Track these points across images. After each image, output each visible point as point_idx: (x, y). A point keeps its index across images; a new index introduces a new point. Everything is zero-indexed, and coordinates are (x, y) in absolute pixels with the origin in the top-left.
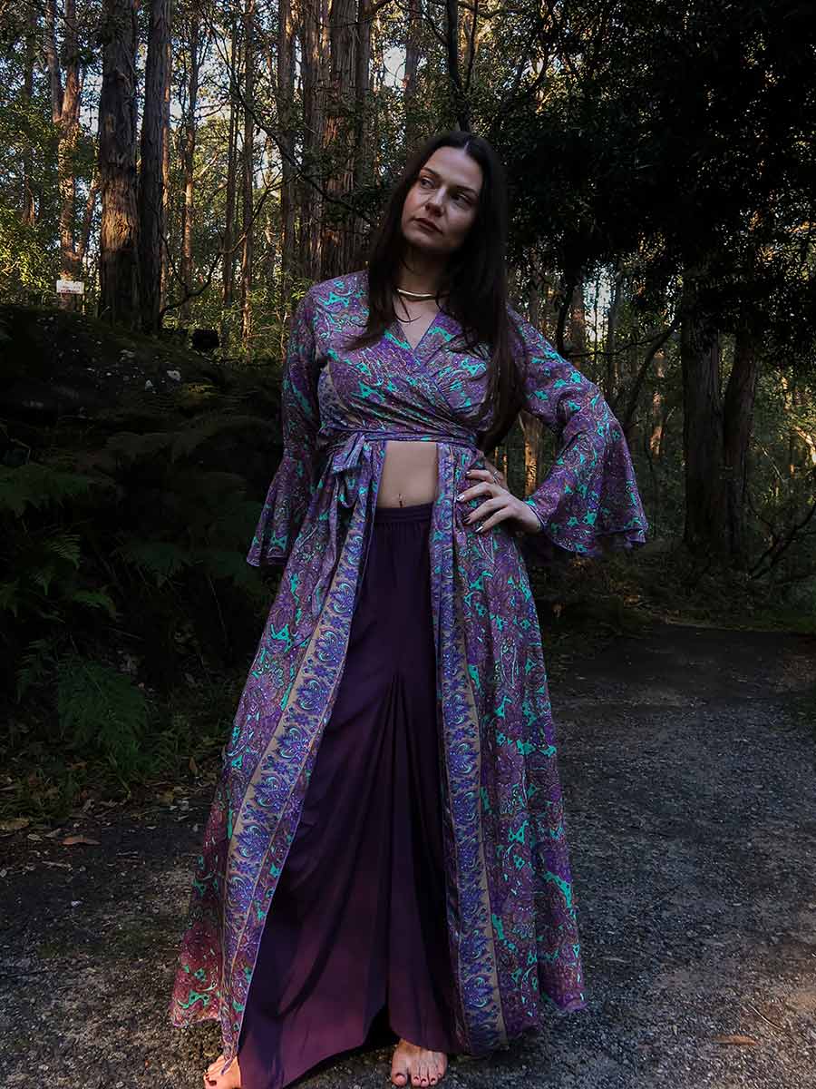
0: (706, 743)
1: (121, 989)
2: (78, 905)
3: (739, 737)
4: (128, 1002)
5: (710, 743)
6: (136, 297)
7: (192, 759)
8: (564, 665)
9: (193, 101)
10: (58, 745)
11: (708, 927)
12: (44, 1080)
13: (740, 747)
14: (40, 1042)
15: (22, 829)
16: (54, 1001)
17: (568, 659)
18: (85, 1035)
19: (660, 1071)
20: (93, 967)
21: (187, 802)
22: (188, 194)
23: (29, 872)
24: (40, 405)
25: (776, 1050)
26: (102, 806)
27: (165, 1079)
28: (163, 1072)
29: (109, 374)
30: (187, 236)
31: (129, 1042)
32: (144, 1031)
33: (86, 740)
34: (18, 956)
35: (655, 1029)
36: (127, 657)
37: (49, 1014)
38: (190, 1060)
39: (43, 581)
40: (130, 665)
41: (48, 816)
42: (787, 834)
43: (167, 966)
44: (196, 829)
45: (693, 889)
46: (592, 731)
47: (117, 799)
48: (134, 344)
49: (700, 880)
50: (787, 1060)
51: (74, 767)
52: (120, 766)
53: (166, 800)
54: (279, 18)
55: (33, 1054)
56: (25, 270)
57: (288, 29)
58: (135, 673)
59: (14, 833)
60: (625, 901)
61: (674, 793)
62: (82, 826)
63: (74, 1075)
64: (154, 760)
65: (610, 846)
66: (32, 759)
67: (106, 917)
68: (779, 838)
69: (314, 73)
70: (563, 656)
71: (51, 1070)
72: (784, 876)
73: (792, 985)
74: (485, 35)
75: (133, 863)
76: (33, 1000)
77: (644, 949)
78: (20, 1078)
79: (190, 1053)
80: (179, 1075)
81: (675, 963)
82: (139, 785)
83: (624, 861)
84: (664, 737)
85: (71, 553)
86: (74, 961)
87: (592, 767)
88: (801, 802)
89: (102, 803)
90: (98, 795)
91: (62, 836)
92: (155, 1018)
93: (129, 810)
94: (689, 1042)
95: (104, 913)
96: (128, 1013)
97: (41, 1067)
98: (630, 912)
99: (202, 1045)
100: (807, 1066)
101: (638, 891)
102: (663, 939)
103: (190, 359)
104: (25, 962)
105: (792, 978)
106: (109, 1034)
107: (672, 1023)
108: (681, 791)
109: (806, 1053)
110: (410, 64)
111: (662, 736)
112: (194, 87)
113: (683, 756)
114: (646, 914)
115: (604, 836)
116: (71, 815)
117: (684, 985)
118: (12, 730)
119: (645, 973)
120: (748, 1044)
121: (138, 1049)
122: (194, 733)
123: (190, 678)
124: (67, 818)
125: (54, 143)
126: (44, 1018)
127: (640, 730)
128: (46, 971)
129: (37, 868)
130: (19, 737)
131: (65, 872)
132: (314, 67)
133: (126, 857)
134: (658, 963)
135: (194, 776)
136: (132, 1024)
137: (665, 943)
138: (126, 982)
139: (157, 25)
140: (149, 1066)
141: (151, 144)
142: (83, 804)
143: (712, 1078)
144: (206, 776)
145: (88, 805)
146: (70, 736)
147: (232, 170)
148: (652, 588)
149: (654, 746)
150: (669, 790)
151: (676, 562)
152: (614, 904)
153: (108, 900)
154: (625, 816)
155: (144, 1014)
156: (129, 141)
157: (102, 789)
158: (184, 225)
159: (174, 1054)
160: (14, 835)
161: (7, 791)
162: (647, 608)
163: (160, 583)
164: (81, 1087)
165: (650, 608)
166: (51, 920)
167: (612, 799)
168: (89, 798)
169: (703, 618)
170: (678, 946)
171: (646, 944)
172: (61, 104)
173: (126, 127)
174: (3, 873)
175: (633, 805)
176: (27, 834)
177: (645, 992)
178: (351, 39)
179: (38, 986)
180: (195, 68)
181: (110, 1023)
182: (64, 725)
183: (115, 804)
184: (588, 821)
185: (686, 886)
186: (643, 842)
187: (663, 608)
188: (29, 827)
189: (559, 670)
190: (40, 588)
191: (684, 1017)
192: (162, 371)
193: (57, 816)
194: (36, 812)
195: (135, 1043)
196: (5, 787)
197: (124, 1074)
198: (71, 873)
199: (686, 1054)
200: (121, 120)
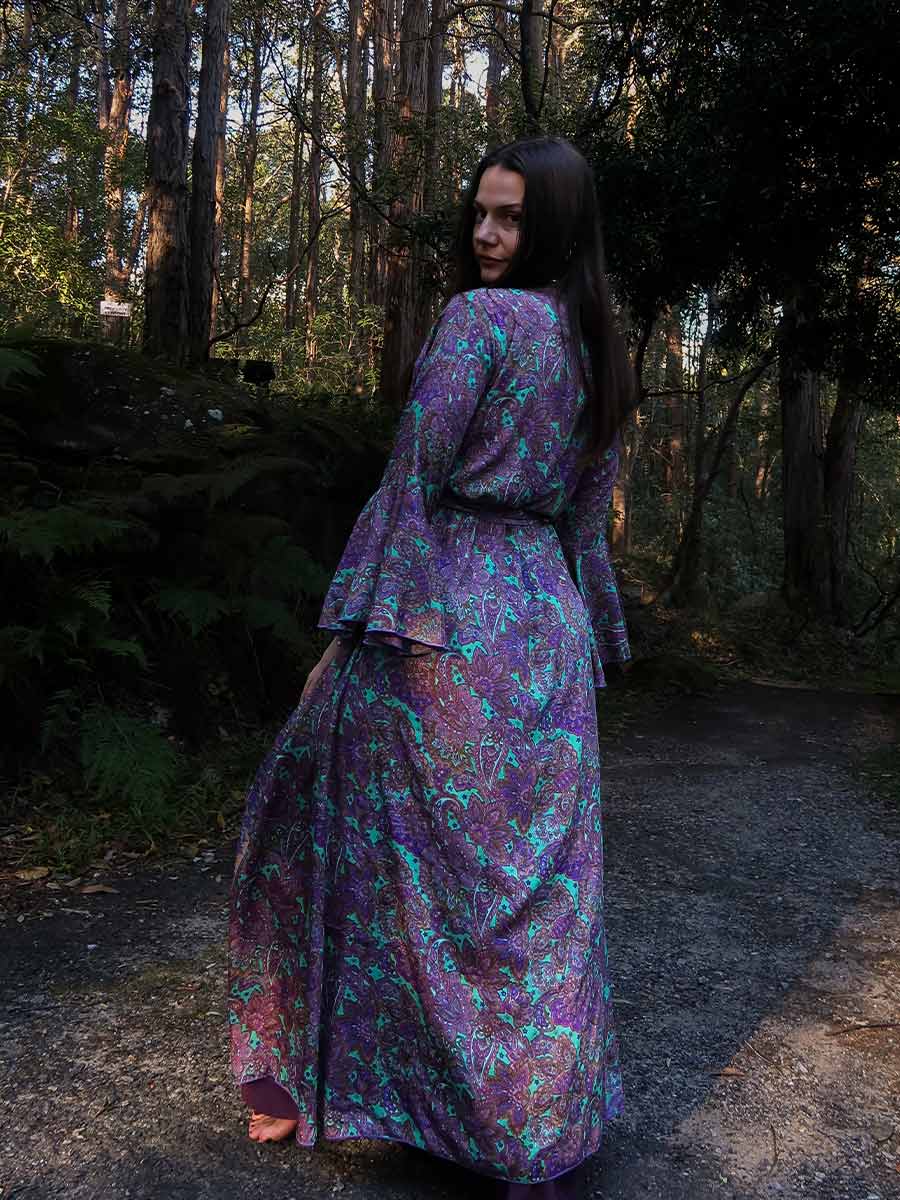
0: (757, 803)
1: (132, 1023)
2: (95, 949)
3: (794, 796)
4: (138, 1034)
5: (762, 803)
6: (184, 325)
7: (220, 813)
8: (625, 724)
9: (256, 106)
10: (81, 796)
11: (721, 974)
12: (53, 1099)
13: (793, 807)
14: (50, 1068)
15: (42, 878)
16: (65, 1033)
17: (630, 718)
18: (95, 1062)
19: (647, 1097)
20: (105, 1003)
21: (212, 854)
22: (247, 208)
23: (46, 918)
24: (73, 444)
25: (763, 1080)
26: (124, 856)
27: (168, 1100)
28: (168, 1093)
29: (147, 413)
30: (246, 255)
31: (136, 1068)
32: (151, 1058)
33: (111, 792)
34: (32, 993)
35: (649, 1061)
36: (156, 709)
37: (59, 1043)
38: (194, 1083)
39: (72, 629)
40: (161, 717)
41: (69, 866)
42: (822, 889)
43: (179, 1004)
44: (218, 879)
45: (714, 940)
46: (642, 789)
47: (140, 850)
48: (174, 382)
49: (723, 931)
50: (771, 1089)
51: (96, 818)
52: (144, 818)
53: (190, 852)
54: (350, 19)
55: (43, 1077)
56: (65, 292)
57: (360, 31)
58: (166, 725)
59: (33, 882)
60: (643, 949)
61: (714, 850)
62: (102, 877)
63: (82, 1095)
64: (180, 812)
65: (637, 899)
66: (55, 810)
67: (122, 959)
68: (813, 893)
69: (385, 83)
70: (625, 714)
71: (59, 1090)
72: (809, 928)
73: (792, 1026)
74: (572, 43)
75: (153, 911)
76: (45, 1032)
77: (653, 993)
78: (30, 1098)
79: (195, 1078)
80: (183, 1096)
81: (681, 1005)
82: (163, 836)
83: (651, 913)
84: (716, 795)
85: (100, 601)
86: (87, 998)
87: (635, 825)
88: (843, 859)
89: (124, 853)
90: (121, 845)
91: (81, 885)
92: (163, 1048)
93: (152, 861)
94: (679, 1072)
95: (120, 956)
96: (138, 1043)
97: (49, 1088)
98: (647, 960)
99: (207, 1071)
100: (790, 1095)
101: (658, 940)
102: (673, 983)
103: (234, 398)
104: (39, 999)
105: (794, 1019)
106: (118, 1061)
107: (666, 1056)
108: (723, 849)
109: (791, 1083)
110: (493, 72)
111: (715, 794)
112: (256, 92)
113: (732, 815)
114: (662, 961)
115: (634, 890)
116: (93, 866)
117: (686, 1024)
118: (35, 781)
119: (650, 1014)
120: (736, 1075)
121: (144, 1073)
122: (223, 787)
123: (223, 732)
124: (88, 868)
125: (99, 151)
126: (54, 1046)
127: (692, 789)
128: (59, 1007)
129: (55, 915)
130: (41, 788)
131: (83, 918)
132: (385, 76)
133: (147, 905)
134: (664, 1005)
135: (222, 829)
136: (141, 1052)
137: (675, 988)
138: (138, 1016)
139: (213, 32)
140: (155, 1087)
141: (203, 161)
142: (105, 854)
143: (696, 1103)
144: (234, 830)
145: (110, 855)
146: (95, 788)
147: (297, 183)
148: (745, 645)
149: (703, 805)
150: (710, 847)
151: (773, 618)
152: (632, 952)
153: (125, 945)
154: (660, 872)
155: (153, 1045)
156: (180, 158)
157: (126, 840)
158: (243, 240)
159: (179, 1079)
160: (32, 884)
161: (28, 843)
162: (738, 668)
163: (194, 632)
164: (87, 1105)
165: (742, 668)
166: (67, 962)
167: (650, 855)
168: (111, 849)
169: (799, 679)
170: (687, 990)
171: (656, 988)
172: (109, 108)
173: (177, 142)
174: (21, 919)
175: (669, 861)
176: (46, 883)
177: (646, 1030)
178: (423, 51)
179: (50, 1020)
180: (258, 70)
181: (119, 1052)
182: (89, 777)
183: (138, 855)
184: (621, 876)
185: (706, 937)
186: (673, 896)
187: (756, 668)
188: (49, 875)
189: (618, 728)
190: (70, 637)
191: (680, 1052)
192: (203, 410)
193: (77, 865)
194: (56, 862)
195: (143, 1070)
196: (26, 836)
197: (131, 1094)
198: (89, 919)
199: (675, 1083)
200: (171, 134)
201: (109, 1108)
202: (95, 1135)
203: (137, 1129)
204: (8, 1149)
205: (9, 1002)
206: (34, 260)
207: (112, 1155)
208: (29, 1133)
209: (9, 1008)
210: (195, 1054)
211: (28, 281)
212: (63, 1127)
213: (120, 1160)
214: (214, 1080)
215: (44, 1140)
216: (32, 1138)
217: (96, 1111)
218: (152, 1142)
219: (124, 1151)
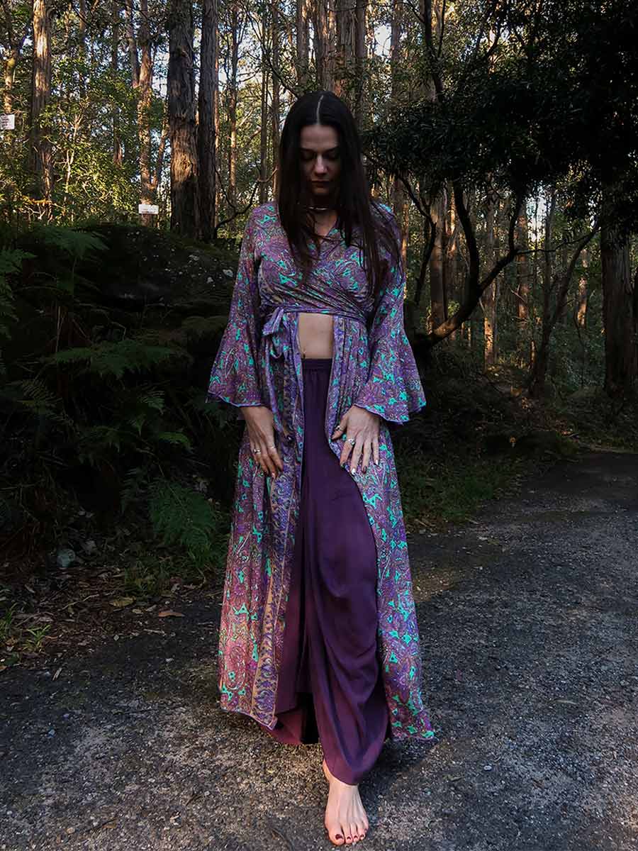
0: (628, 540)
1: (204, 723)
2: (171, 661)
4: (210, 732)
5: (631, 539)
6: (197, 216)
8: (520, 483)
9: (235, 70)
10: (152, 544)
11: (636, 678)
12: (152, 790)
14: (148, 762)
15: (128, 606)
16: (157, 732)
17: (521, 478)
18: (180, 757)
19: (605, 786)
20: (184, 707)
22: (233, 139)
23: (135, 637)
24: (131, 296)
26: (185, 588)
27: (239, 790)
28: (238, 784)
29: (181, 273)
30: (233, 170)
31: (212, 762)
32: (222, 754)
33: (172, 541)
34: (130, 698)
35: (600, 754)
36: (199, 480)
37: (154, 741)
38: (257, 775)
39: (138, 425)
40: (202, 485)
41: (147, 596)
45: (624, 649)
46: (542, 531)
47: (196, 583)
48: (198, 251)
49: (629, 642)
51: (164, 560)
52: (197, 560)
54: (297, 6)
55: (143, 770)
56: (116, 198)
57: (304, 14)
58: (206, 491)
59: (123, 608)
60: (574, 658)
61: (606, 577)
62: (171, 603)
63: (174, 786)
65: (559, 617)
66: (133, 554)
67: (192, 670)
69: (324, 47)
70: (518, 475)
71: (156, 782)
74: (451, 14)
75: (210, 631)
76: (141, 731)
77: (589, 694)
78: (135, 789)
79: (257, 771)
80: (250, 786)
81: (612, 705)
82: (211, 572)
83: (571, 628)
85: (158, 403)
86: (170, 702)
87: (544, 558)
89: (185, 586)
90: (182, 580)
91: (157, 610)
92: (230, 744)
93: (204, 591)
94: (626, 764)
95: (190, 668)
96: (211, 740)
97: (149, 780)
98: (578, 667)
99: (265, 764)
101: (583, 651)
102: (602, 687)
104: (135, 703)
106: (198, 756)
107: (612, 750)
108: (611, 576)
110: (395, 38)
111: (596, 534)
112: (235, 60)
113: (611, 549)
114: (589, 668)
115: (555, 610)
116: (163, 595)
117: (620, 721)
118: (119, 533)
119: (591, 713)
121: (219, 767)
124: (161, 597)
125: (134, 104)
126: (150, 743)
127: (578, 530)
128: (150, 710)
129: (141, 634)
130: (123, 538)
131: (160, 637)
132: (323, 42)
133: (204, 626)
134: (599, 704)
136: (214, 749)
137: (604, 690)
138: (208, 718)
139: (208, 14)
140: (227, 780)
141: (206, 103)
142: (171, 587)
145: (175, 587)
146: (161, 537)
147: (264, 121)
148: (581, 424)
149: (589, 542)
150: (602, 575)
151: (598, 404)
152: (565, 661)
153: (193, 658)
154: (570, 595)
155: (222, 742)
156: (190, 101)
157: (185, 576)
158: (230, 161)
159: (246, 771)
160: (122, 610)
161: (117, 578)
162: (577, 438)
163: (222, 426)
164: (178, 795)
165: (579, 439)
166: (152, 672)
167: (560, 582)
168: (176, 583)
169: (620, 445)
170: (614, 692)
171: (590, 691)
172: (138, 75)
173: (187, 90)
174: (116, 638)
175: (575, 586)
176: (132, 609)
177: (591, 726)
178: (352, 20)
179: (145, 721)
180: (236, 46)
181: (198, 748)
182: (156, 529)
183: (195, 587)
184: (542, 598)
185: (618, 647)
186: (584, 614)
187: (589, 438)
188: (133, 604)
189: (516, 486)
190: (136, 430)
191: (621, 745)
192: (220, 270)
193: (153, 596)
194: (138, 593)
195: (217, 763)
196: (115, 574)
197: (210, 785)
198: (165, 638)
199: (624, 773)
200: (184, 85)
201: (195, 797)
202: (187, 822)
203: (218, 815)
204: (122, 834)
205: (114, 706)
206: (95, 177)
207: (203, 841)
208: (138, 820)
209: (114, 711)
210: (254, 749)
211: (93, 191)
212: (162, 814)
213: (208, 845)
214: (271, 772)
215: (148, 826)
216: (139, 824)
217: (185, 800)
218: (232, 828)
219: (212, 837)
